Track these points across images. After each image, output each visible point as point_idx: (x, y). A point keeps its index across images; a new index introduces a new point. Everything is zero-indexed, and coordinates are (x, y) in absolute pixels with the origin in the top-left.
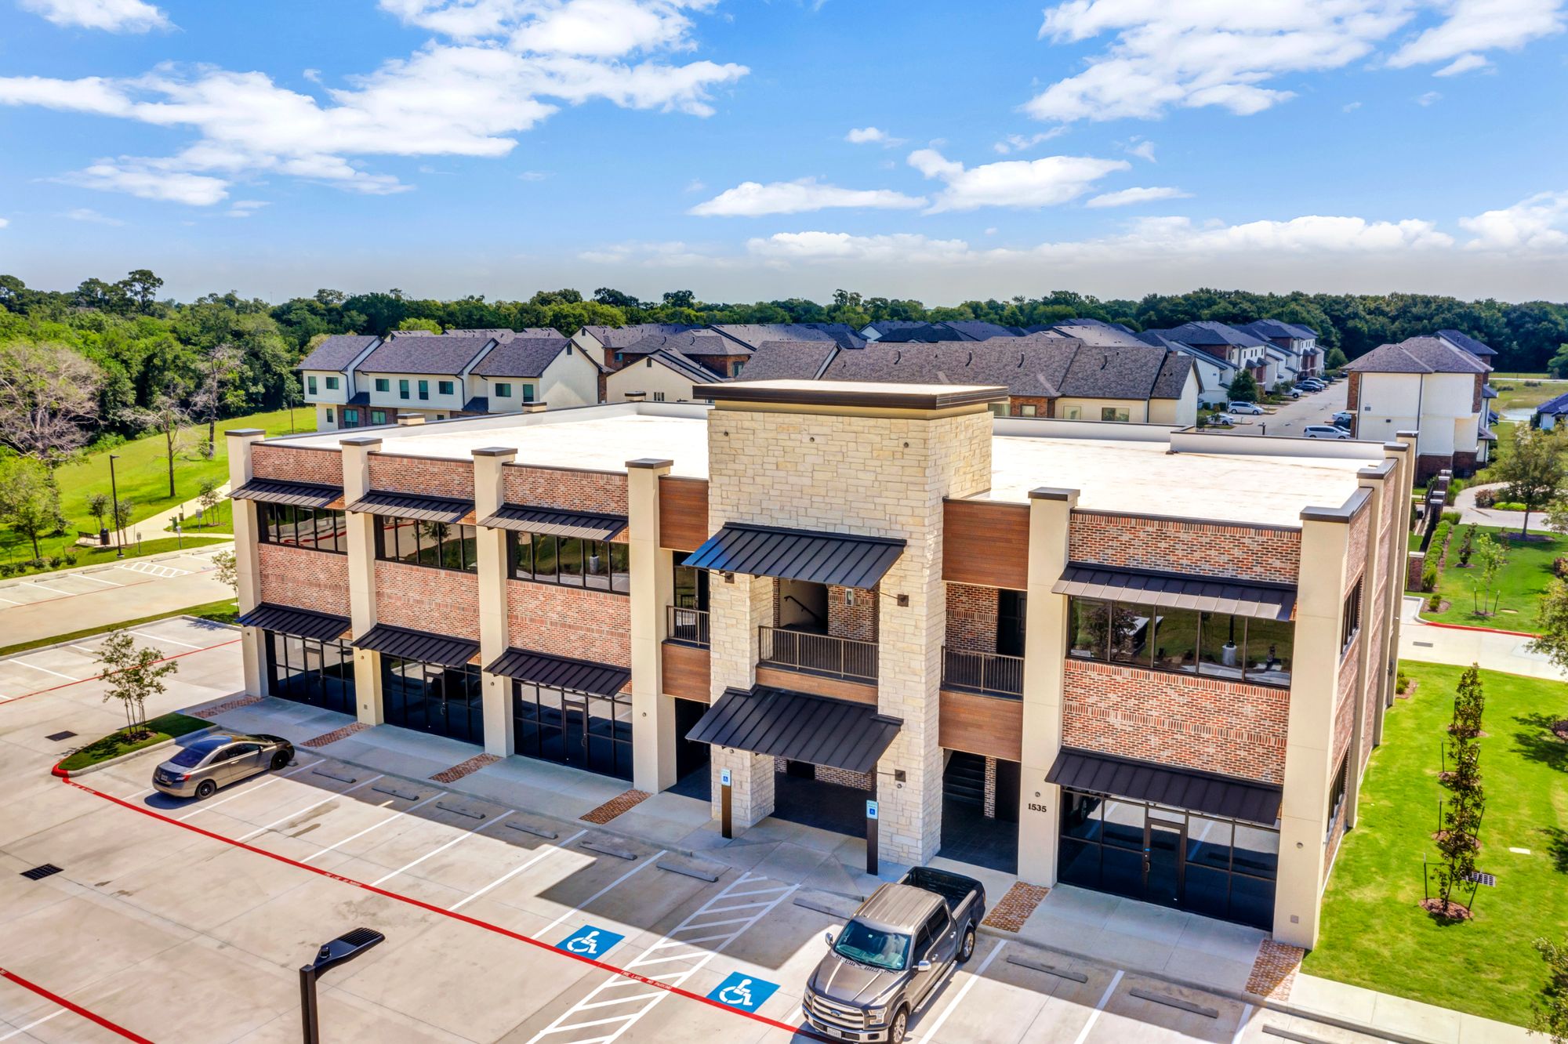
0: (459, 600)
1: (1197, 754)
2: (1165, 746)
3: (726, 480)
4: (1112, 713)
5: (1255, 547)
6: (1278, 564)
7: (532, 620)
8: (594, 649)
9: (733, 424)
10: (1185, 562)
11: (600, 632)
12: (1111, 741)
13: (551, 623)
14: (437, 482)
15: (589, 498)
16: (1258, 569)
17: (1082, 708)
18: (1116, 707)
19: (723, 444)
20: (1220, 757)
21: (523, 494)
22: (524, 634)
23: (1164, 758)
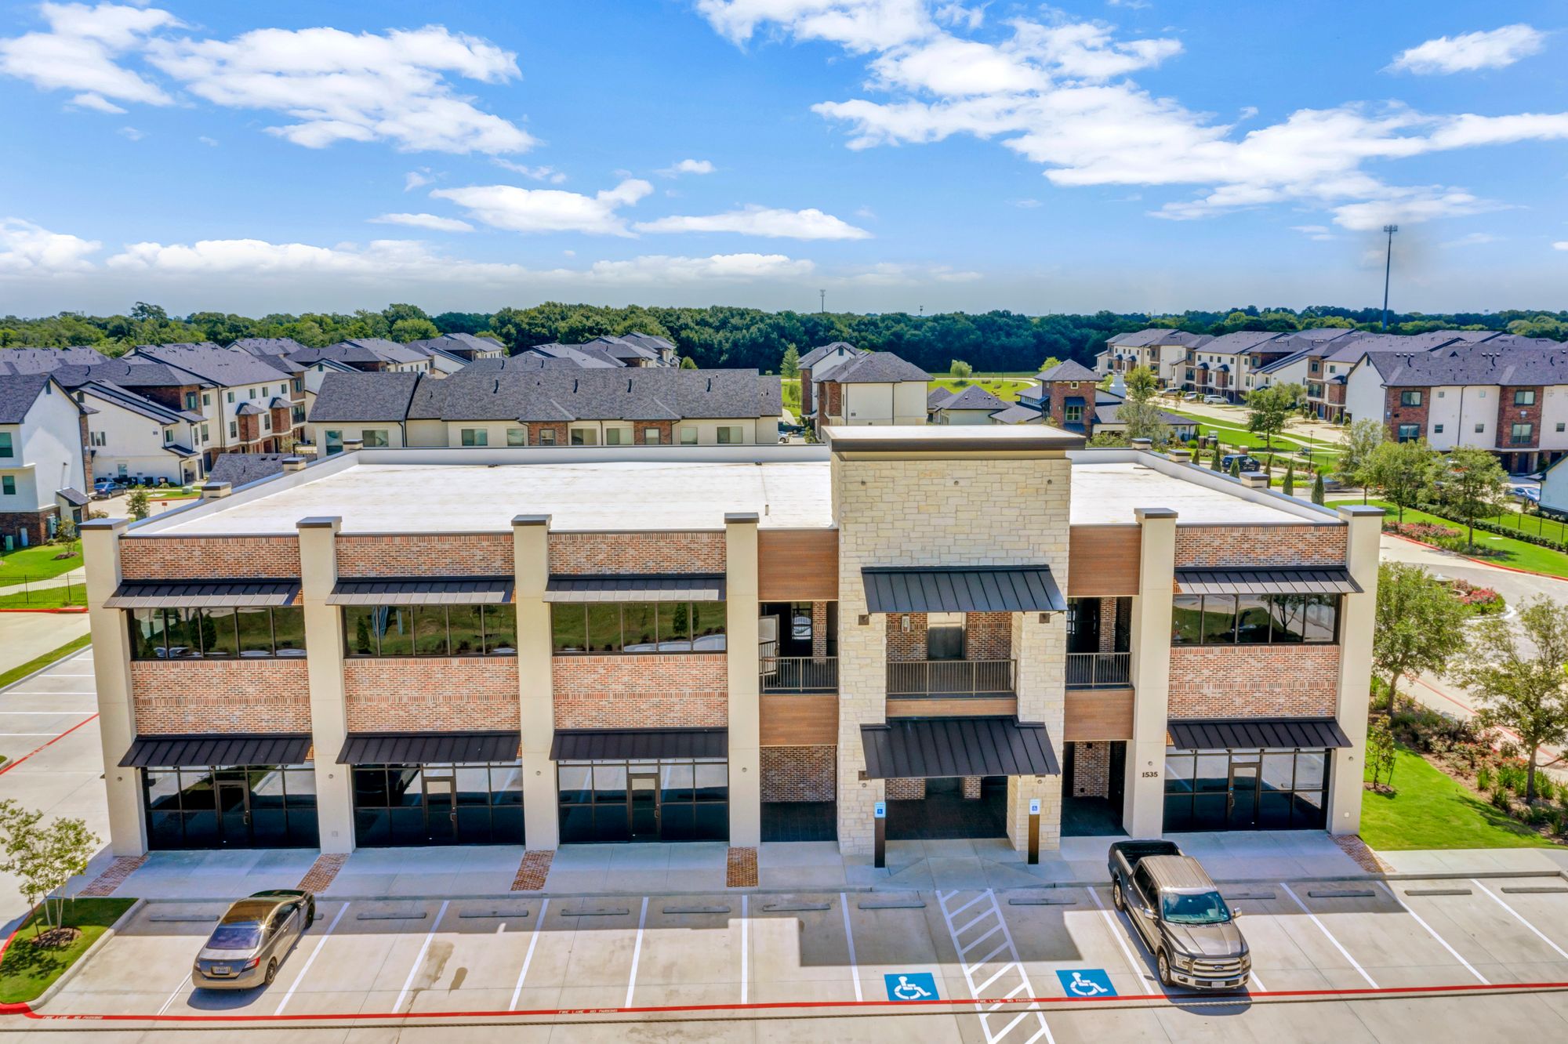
0: (481, 689)
1: (1270, 705)
2: (1247, 703)
3: (862, 527)
4: (1205, 685)
5: (1314, 540)
6: (1330, 551)
7: (588, 696)
8: (672, 715)
9: (871, 473)
10: (1262, 557)
11: (680, 695)
12: (1204, 708)
13: (615, 696)
14: (448, 561)
15: (669, 559)
16: (1316, 557)
17: (1181, 685)
18: (1208, 680)
19: (860, 493)
20: (1289, 704)
21: (578, 562)
22: (577, 712)
23: (1247, 713)
